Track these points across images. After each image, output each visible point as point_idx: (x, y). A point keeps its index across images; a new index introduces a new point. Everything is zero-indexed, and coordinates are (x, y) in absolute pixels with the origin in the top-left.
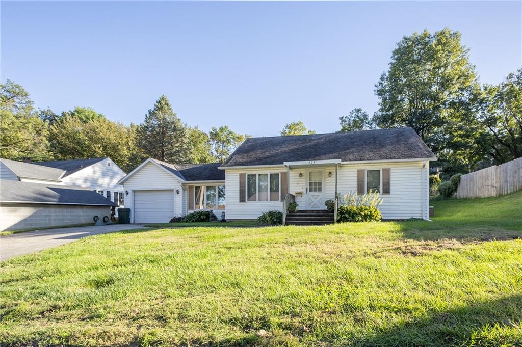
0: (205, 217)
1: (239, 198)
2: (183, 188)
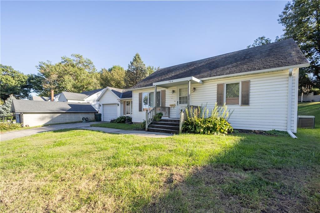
1: (138, 109)
2: (120, 102)
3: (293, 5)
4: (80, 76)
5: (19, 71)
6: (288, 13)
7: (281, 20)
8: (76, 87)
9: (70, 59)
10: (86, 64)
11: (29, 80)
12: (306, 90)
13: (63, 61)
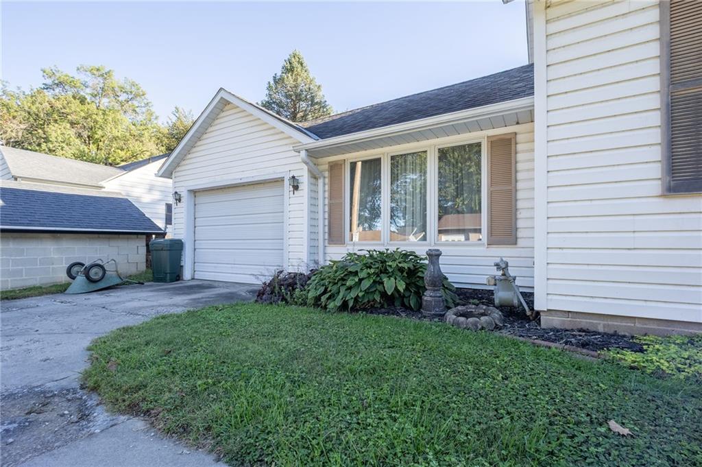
0: (402, 287)
2: (310, 171)
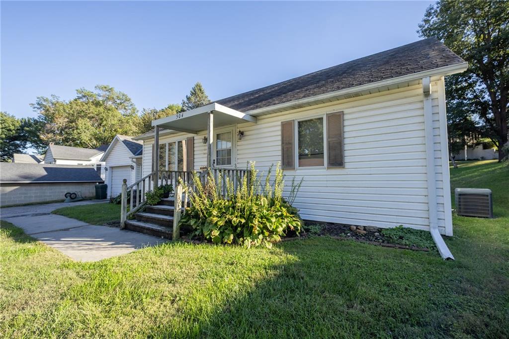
2: (136, 163)
3: (438, 10)
4: (106, 121)
5: (8, 113)
6: (431, 22)
7: (422, 32)
8: (98, 139)
9: (92, 94)
10: (118, 102)
11: (22, 127)
12: (470, 140)
13: (80, 95)
